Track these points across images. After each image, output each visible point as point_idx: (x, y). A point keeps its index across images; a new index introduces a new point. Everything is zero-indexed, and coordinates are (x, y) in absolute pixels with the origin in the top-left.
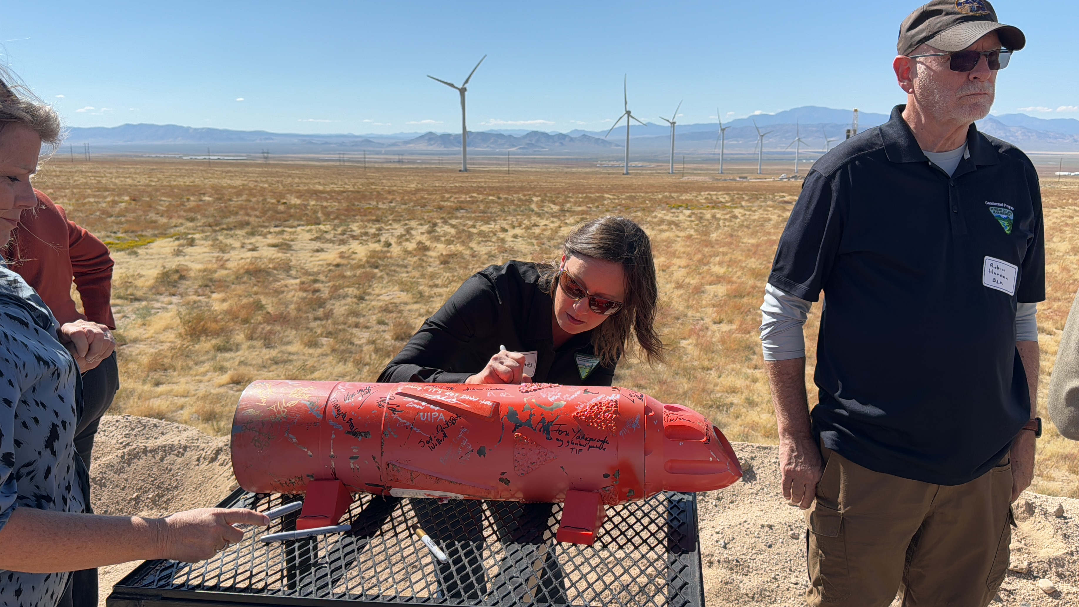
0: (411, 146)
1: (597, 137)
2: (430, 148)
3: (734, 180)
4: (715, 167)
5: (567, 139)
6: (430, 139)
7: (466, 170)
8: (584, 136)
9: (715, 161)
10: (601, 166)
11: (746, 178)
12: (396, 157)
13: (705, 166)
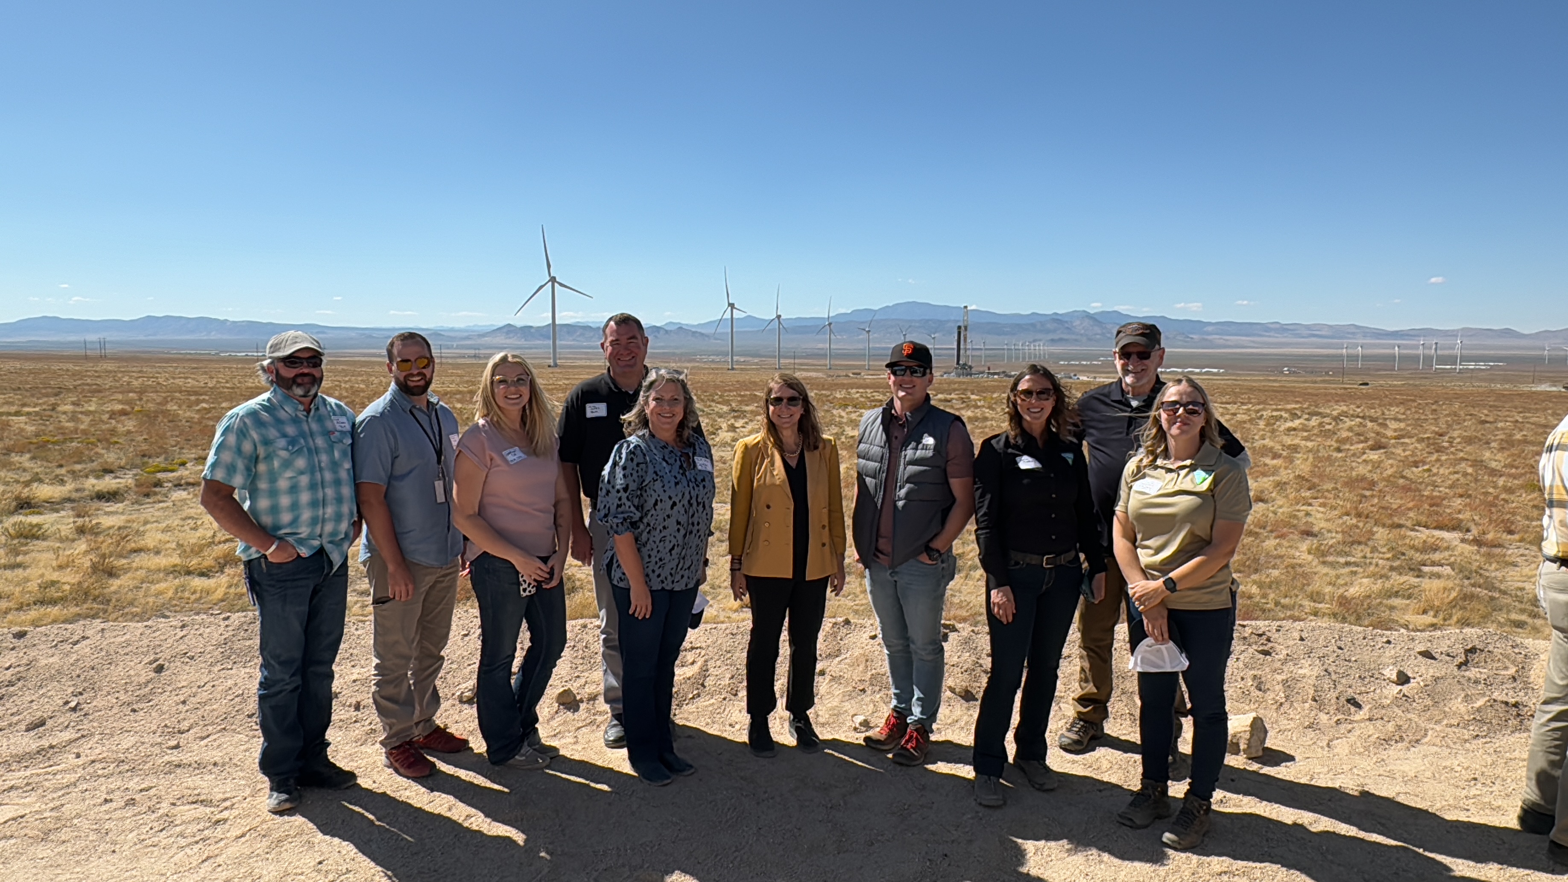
0: (487, 340)
1: (694, 330)
2: (508, 341)
3: (847, 376)
4: (822, 362)
5: (662, 332)
6: (508, 333)
7: (556, 365)
8: (681, 328)
9: (824, 356)
10: (700, 361)
11: (859, 374)
12: (472, 352)
13: (810, 361)
